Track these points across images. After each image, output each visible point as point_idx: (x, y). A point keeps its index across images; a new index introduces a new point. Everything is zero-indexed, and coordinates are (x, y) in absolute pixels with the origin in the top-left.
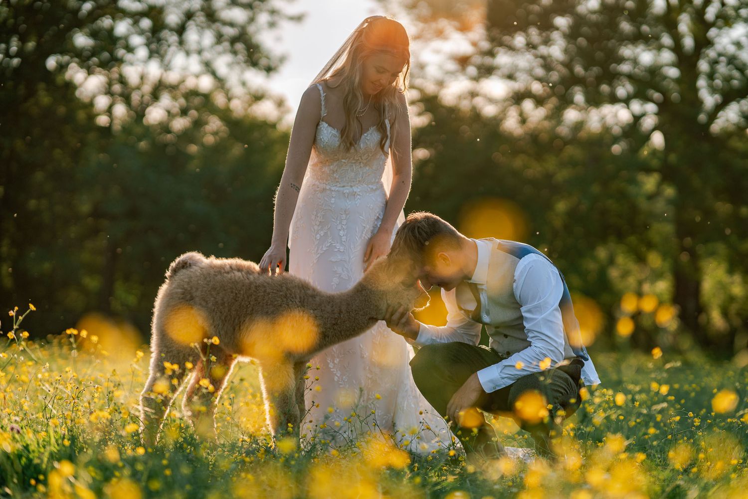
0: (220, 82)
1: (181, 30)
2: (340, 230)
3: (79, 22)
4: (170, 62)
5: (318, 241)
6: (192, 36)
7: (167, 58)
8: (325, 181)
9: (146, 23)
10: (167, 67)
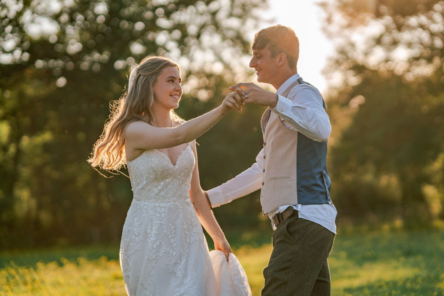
0: (227, 66)
1: (198, 36)
2: (171, 239)
3: (134, 37)
4: (192, 56)
5: (155, 250)
6: (206, 38)
7: (191, 54)
8: (153, 200)
9: (177, 34)
10: (191, 60)
